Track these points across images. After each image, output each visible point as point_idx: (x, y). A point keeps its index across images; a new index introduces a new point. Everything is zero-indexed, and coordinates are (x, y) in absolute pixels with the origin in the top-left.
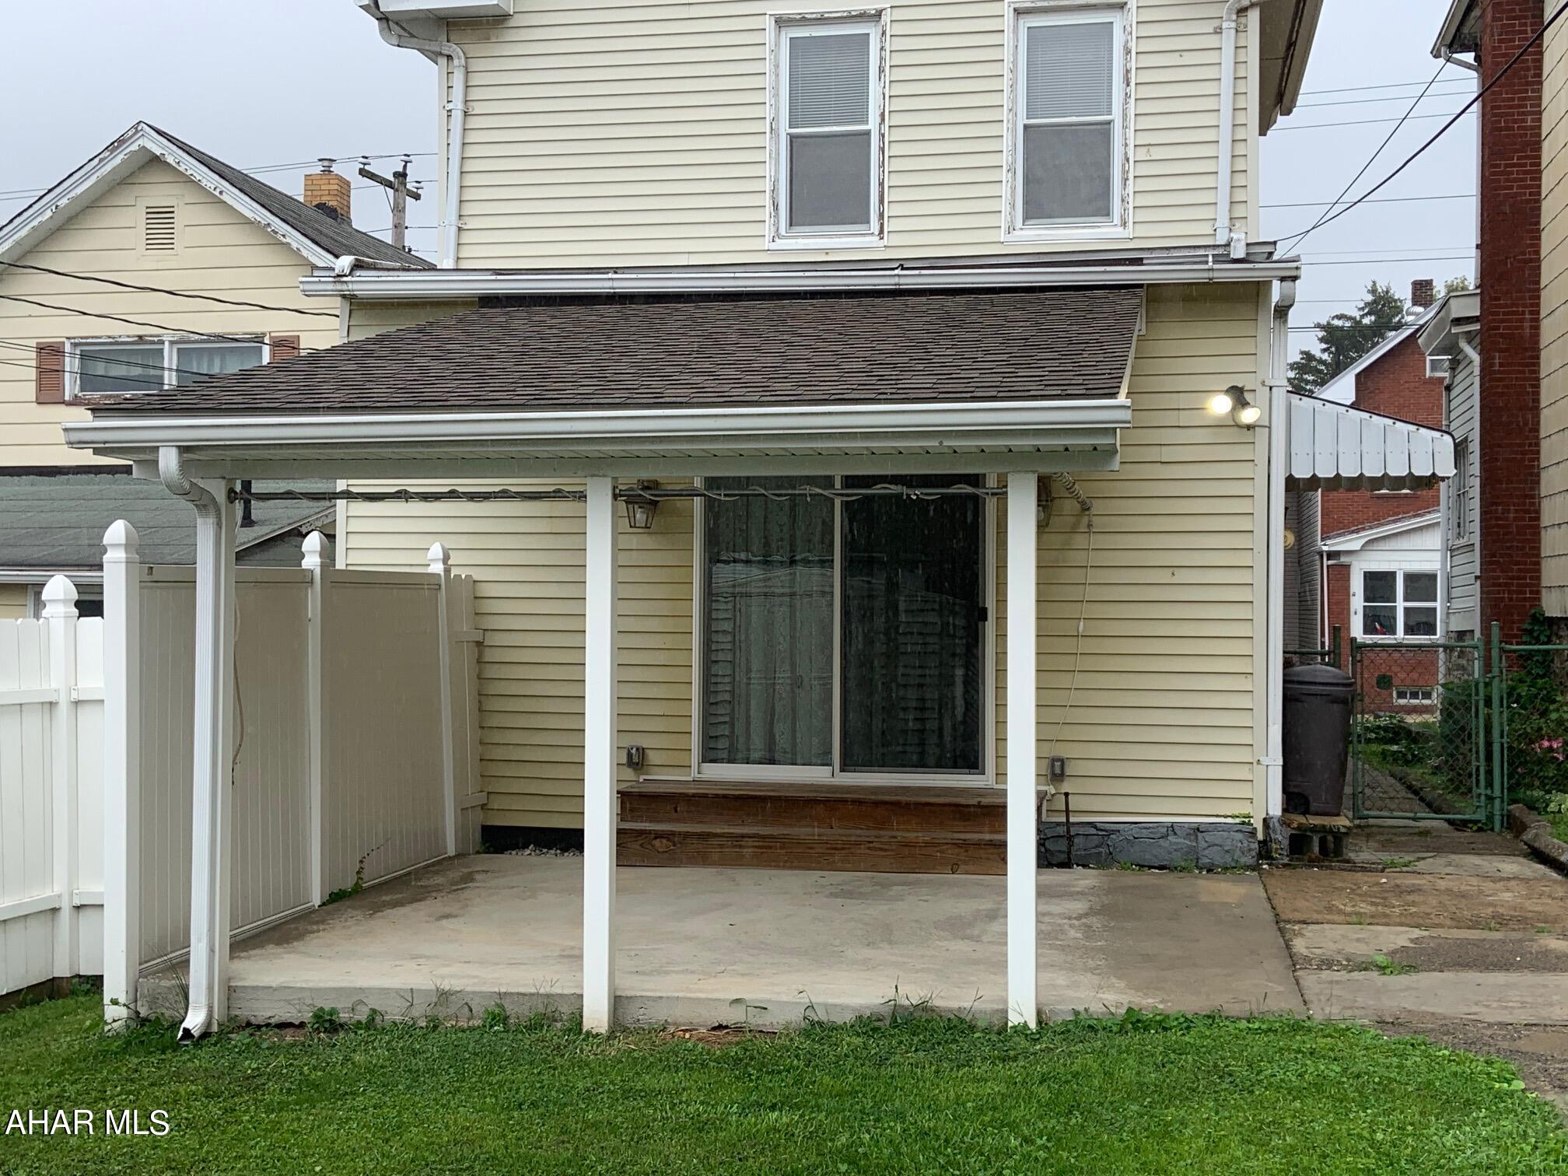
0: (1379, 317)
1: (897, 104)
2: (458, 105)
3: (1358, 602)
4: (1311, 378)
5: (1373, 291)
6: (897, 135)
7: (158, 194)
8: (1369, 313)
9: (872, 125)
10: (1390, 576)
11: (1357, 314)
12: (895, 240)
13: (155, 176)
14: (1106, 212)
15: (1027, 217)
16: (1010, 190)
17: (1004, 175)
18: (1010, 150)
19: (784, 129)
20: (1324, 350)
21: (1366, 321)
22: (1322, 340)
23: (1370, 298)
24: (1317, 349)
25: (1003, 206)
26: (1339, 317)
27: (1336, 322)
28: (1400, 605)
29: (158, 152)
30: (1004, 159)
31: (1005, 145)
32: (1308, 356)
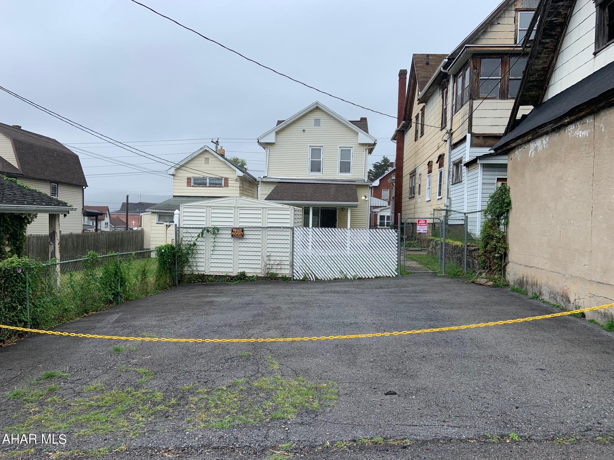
0: (385, 163)
1: (325, 158)
2: (268, 154)
3: (378, 221)
4: (371, 175)
5: (384, 158)
6: (324, 161)
7: (207, 156)
8: (383, 162)
9: (321, 160)
10: (384, 216)
11: (381, 162)
12: (324, 174)
13: (206, 153)
14: (350, 172)
15: (340, 172)
16: (338, 169)
17: (338, 167)
18: (338, 164)
19: (310, 160)
20: (374, 169)
21: (382, 164)
22: (373, 167)
23: (383, 159)
24: (372, 169)
25: (338, 171)
26: (377, 163)
27: (376, 164)
28: (386, 221)
29: (208, 150)
30: (338, 165)
31: (338, 163)
32: (371, 170)
